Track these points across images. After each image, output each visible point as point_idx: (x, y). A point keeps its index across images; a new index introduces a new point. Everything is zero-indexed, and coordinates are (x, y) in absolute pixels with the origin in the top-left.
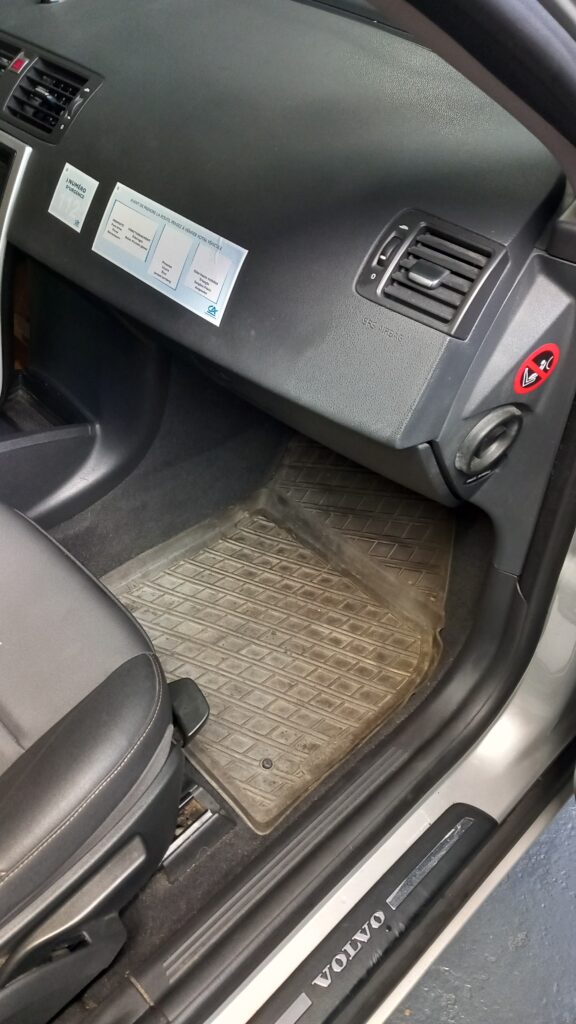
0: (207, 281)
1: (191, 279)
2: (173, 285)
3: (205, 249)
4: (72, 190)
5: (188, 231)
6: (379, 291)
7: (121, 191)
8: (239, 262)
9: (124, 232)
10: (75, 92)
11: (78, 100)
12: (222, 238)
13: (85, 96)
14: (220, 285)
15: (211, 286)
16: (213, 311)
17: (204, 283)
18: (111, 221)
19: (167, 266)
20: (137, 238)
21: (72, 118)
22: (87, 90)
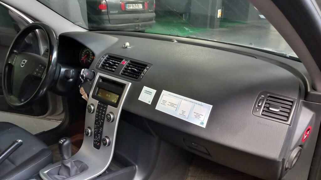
0: (199, 115)
1: (193, 115)
2: (187, 117)
3: (197, 106)
4: (147, 93)
5: (190, 101)
6: (261, 114)
7: (164, 92)
8: (210, 109)
9: (167, 103)
10: (144, 68)
11: (145, 70)
12: (202, 103)
13: (147, 69)
14: (204, 116)
15: (201, 116)
16: (202, 123)
17: (198, 116)
18: (162, 100)
19: (183, 112)
20: (172, 105)
21: (144, 75)
22: (148, 68)
